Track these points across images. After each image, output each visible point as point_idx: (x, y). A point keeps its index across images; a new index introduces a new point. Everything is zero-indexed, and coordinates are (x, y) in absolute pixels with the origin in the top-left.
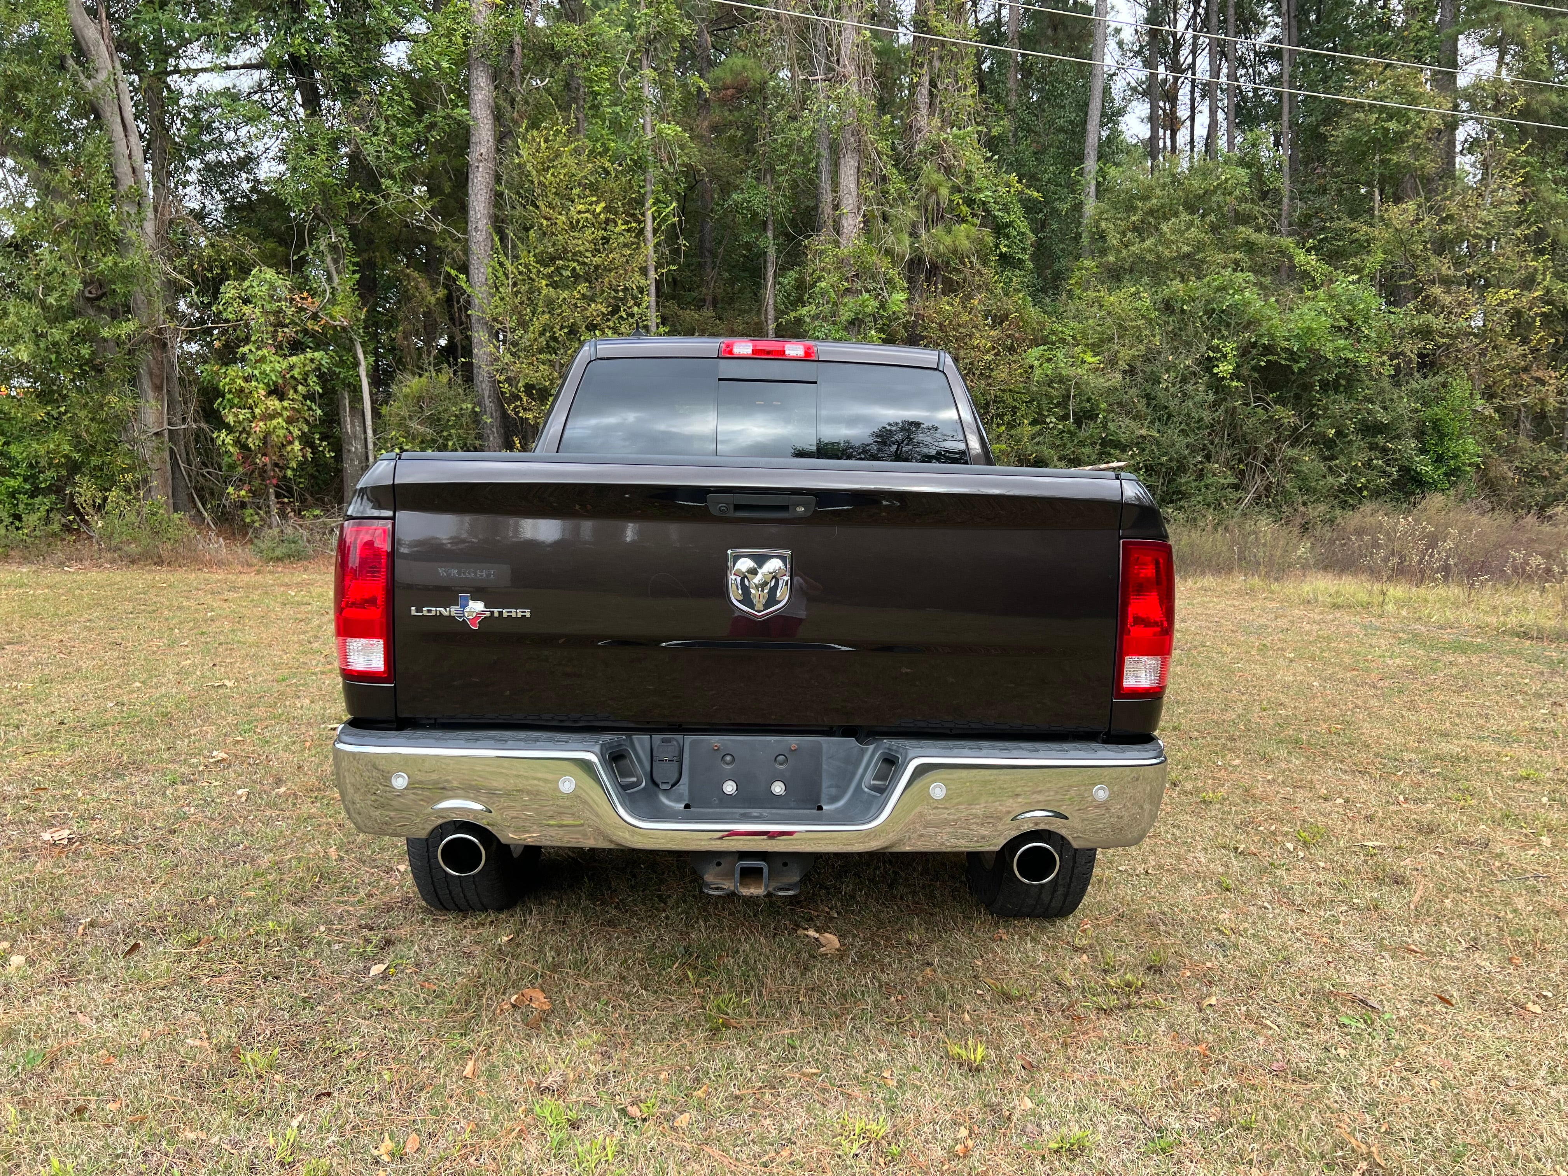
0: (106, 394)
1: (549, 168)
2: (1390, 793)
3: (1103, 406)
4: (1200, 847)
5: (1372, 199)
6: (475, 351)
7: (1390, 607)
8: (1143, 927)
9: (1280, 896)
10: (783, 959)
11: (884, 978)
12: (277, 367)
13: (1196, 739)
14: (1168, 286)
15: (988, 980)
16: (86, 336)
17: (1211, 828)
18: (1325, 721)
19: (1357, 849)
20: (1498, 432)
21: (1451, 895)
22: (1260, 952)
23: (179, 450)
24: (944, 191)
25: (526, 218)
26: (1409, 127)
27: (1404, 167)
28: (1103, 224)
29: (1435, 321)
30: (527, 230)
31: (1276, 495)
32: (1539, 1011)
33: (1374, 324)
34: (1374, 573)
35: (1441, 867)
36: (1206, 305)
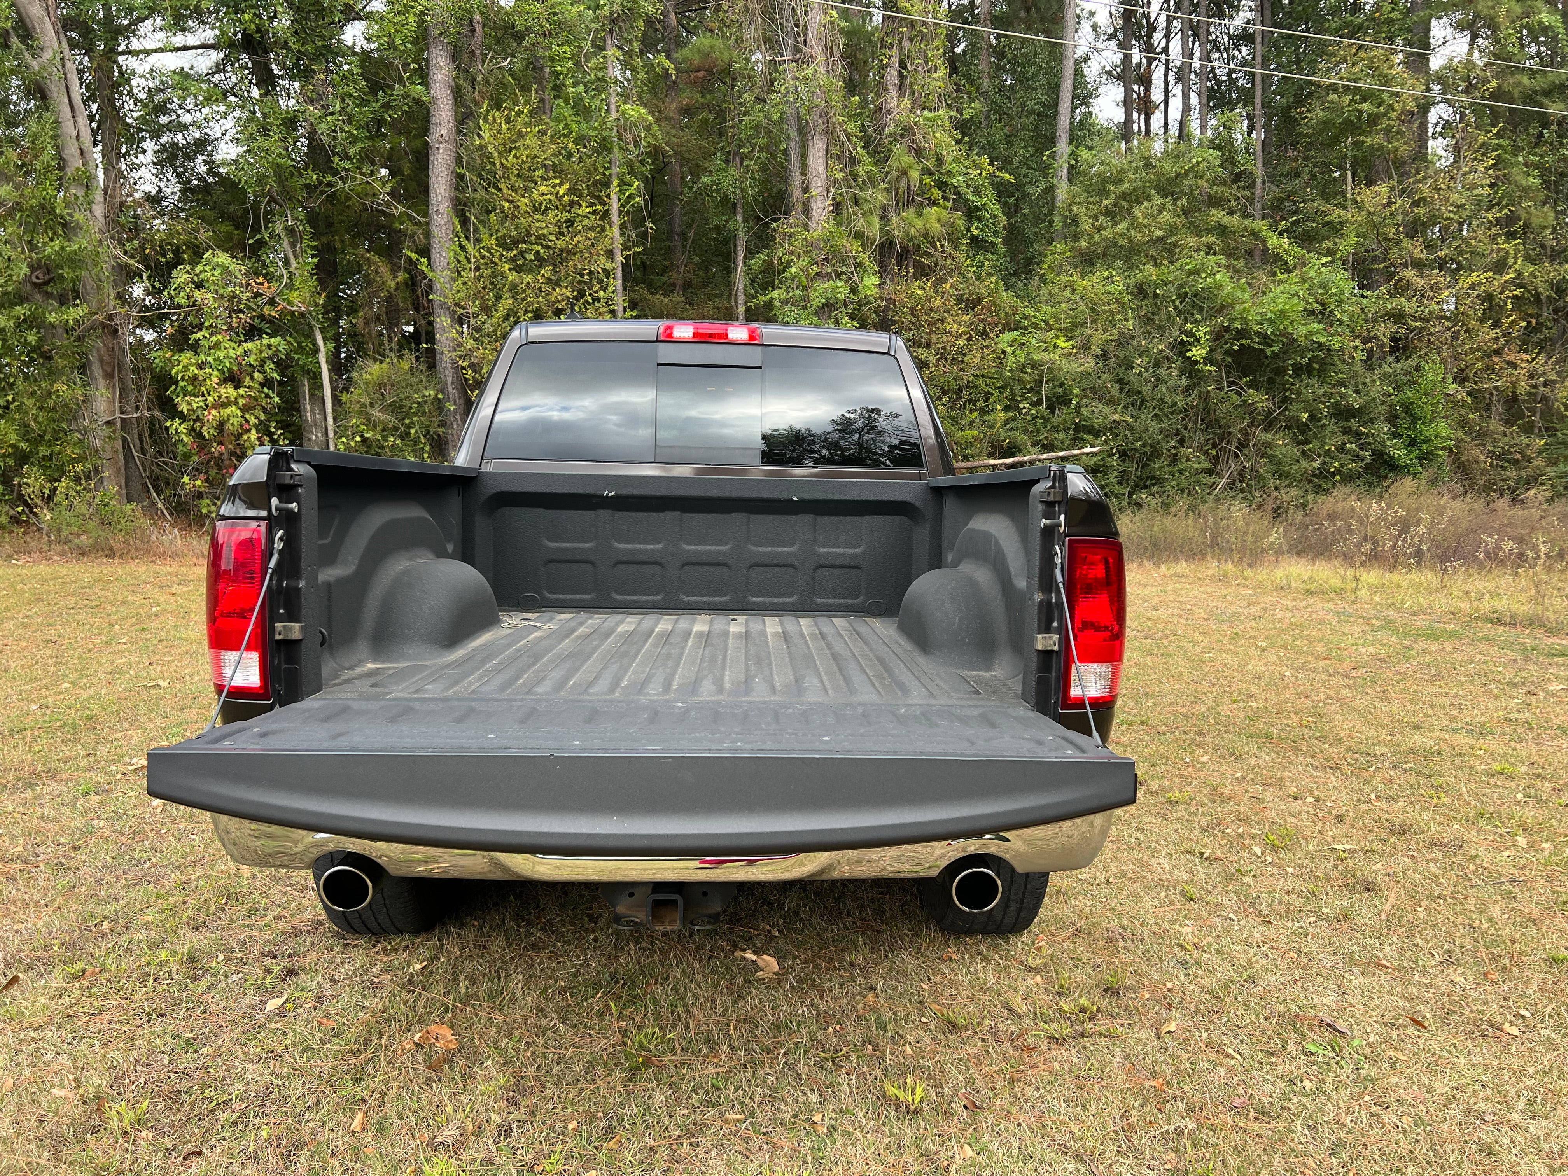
0: (55, 382)
1: (511, 149)
2: (1362, 790)
3: (1076, 391)
4: (1164, 853)
5: (1345, 182)
6: (438, 336)
7: (1363, 593)
8: (1101, 943)
9: (1246, 905)
10: (716, 986)
11: (822, 1006)
12: (232, 353)
13: (1164, 734)
14: (1141, 270)
15: (934, 1007)
16: (32, 322)
17: (1177, 831)
18: (1296, 714)
19: (1327, 853)
20: (1471, 416)
21: (1423, 904)
22: (1224, 971)
23: (132, 440)
24: (915, 174)
25: (487, 201)
26: (1382, 109)
27: (1378, 150)
28: (1075, 209)
29: (1407, 304)
30: (489, 212)
31: (1250, 480)
32: (1517, 1033)
33: (1347, 307)
34: (1347, 558)
35: (1414, 871)
36: (1178, 289)
